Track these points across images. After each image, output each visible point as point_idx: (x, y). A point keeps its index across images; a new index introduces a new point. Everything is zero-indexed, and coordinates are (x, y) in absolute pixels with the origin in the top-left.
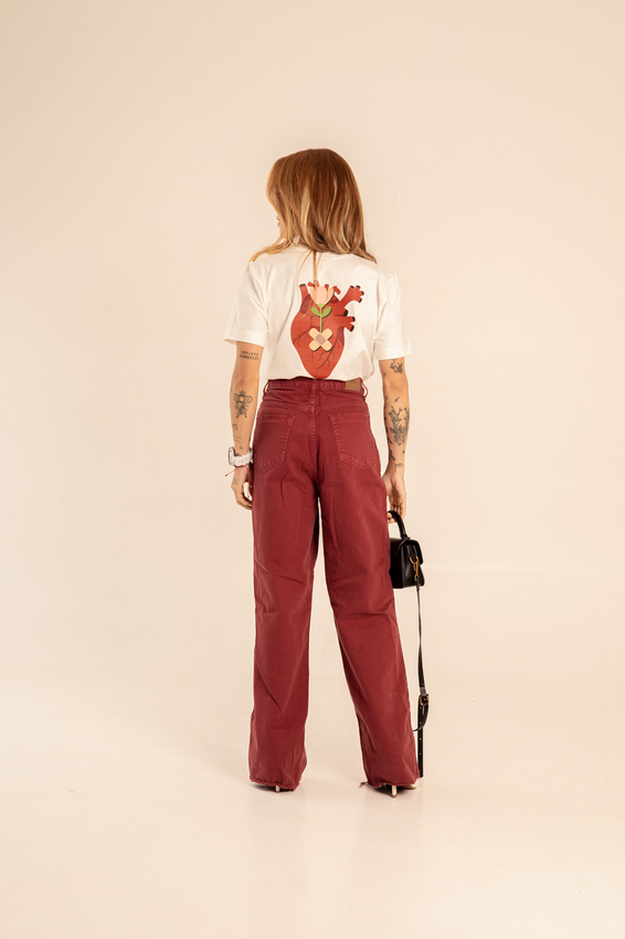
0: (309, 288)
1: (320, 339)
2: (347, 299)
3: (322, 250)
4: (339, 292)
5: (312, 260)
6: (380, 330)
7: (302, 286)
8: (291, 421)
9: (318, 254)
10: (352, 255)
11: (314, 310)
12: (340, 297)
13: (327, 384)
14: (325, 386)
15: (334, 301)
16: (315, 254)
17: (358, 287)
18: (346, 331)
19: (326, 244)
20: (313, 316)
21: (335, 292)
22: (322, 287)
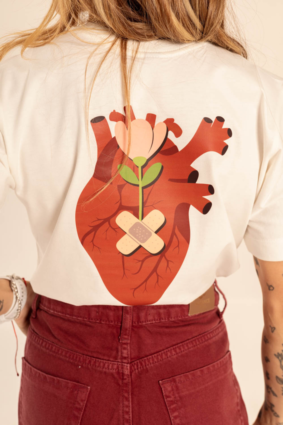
0: (113, 126)
1: (140, 232)
2: (195, 149)
3: (140, 37)
4: (178, 132)
5: (118, 61)
6: (264, 203)
7: (98, 120)
9: (131, 45)
11: (126, 173)
12: (181, 143)
15: (167, 150)
16: (124, 47)
17: (220, 120)
18: (194, 213)
19: (148, 21)
20: (123, 185)
21: (170, 133)
22: (140, 120)
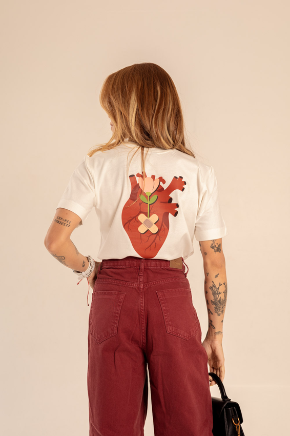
0: (138, 179)
1: (148, 223)
2: (171, 189)
3: (149, 146)
4: (164, 182)
5: (140, 155)
6: (201, 215)
7: (132, 176)
8: (122, 297)
9: (145, 149)
10: (175, 151)
11: (142, 198)
12: (165, 186)
13: (154, 263)
14: (152, 265)
15: (160, 189)
16: (143, 150)
17: (181, 178)
18: (170, 216)
19: (152, 140)
20: (141, 203)
21: (161, 182)
22: (149, 178)
